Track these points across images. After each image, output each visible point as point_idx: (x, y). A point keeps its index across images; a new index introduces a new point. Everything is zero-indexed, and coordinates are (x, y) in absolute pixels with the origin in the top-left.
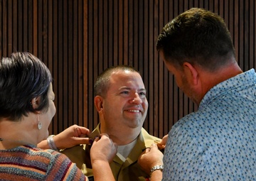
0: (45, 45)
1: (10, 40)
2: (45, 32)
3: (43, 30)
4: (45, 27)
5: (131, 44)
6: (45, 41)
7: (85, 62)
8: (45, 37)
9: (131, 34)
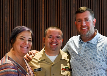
0: (25, 15)
1: (10, 13)
2: (26, 10)
3: (25, 9)
4: (25, 7)
5: (63, 15)
6: (26, 13)
7: (43, 22)
8: (26, 12)
9: (63, 10)
